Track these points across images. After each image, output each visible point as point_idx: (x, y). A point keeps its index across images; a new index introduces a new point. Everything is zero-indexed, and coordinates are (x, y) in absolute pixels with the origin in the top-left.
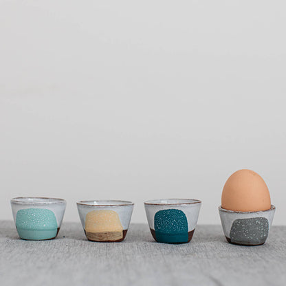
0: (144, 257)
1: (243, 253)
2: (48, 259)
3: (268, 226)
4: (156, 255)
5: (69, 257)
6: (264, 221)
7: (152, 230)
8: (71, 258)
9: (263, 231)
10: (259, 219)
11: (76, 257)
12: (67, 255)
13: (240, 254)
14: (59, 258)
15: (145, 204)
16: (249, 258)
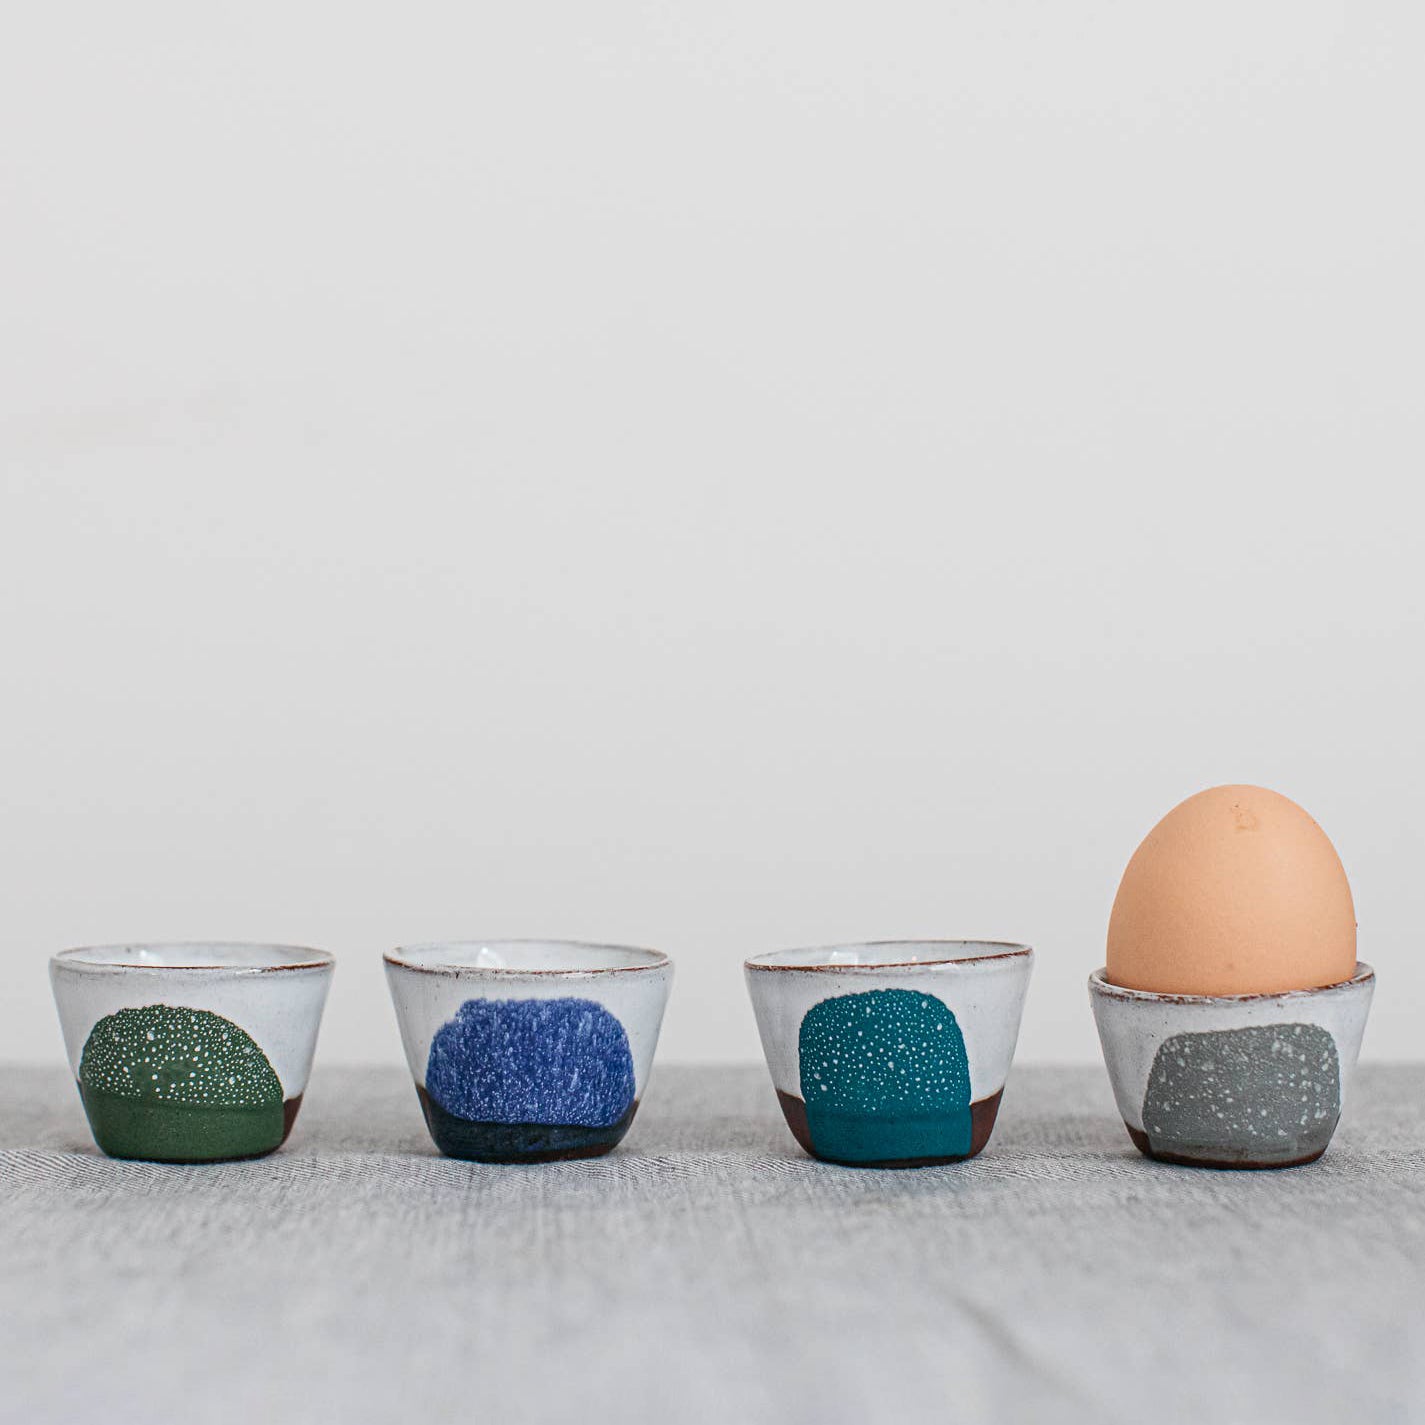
0: (649, 1217)
1: (1141, 1192)
2: (175, 1234)
3: (1335, 1067)
4: (707, 1209)
5: (275, 1225)
6: (1314, 1042)
7: (785, 1099)
8: (288, 1226)
9: (1311, 1091)
10: (1286, 1031)
11: (315, 1222)
12: (273, 1215)
13: (1124, 1194)
14: (227, 1229)
15: (751, 968)
16: (1168, 1214)
